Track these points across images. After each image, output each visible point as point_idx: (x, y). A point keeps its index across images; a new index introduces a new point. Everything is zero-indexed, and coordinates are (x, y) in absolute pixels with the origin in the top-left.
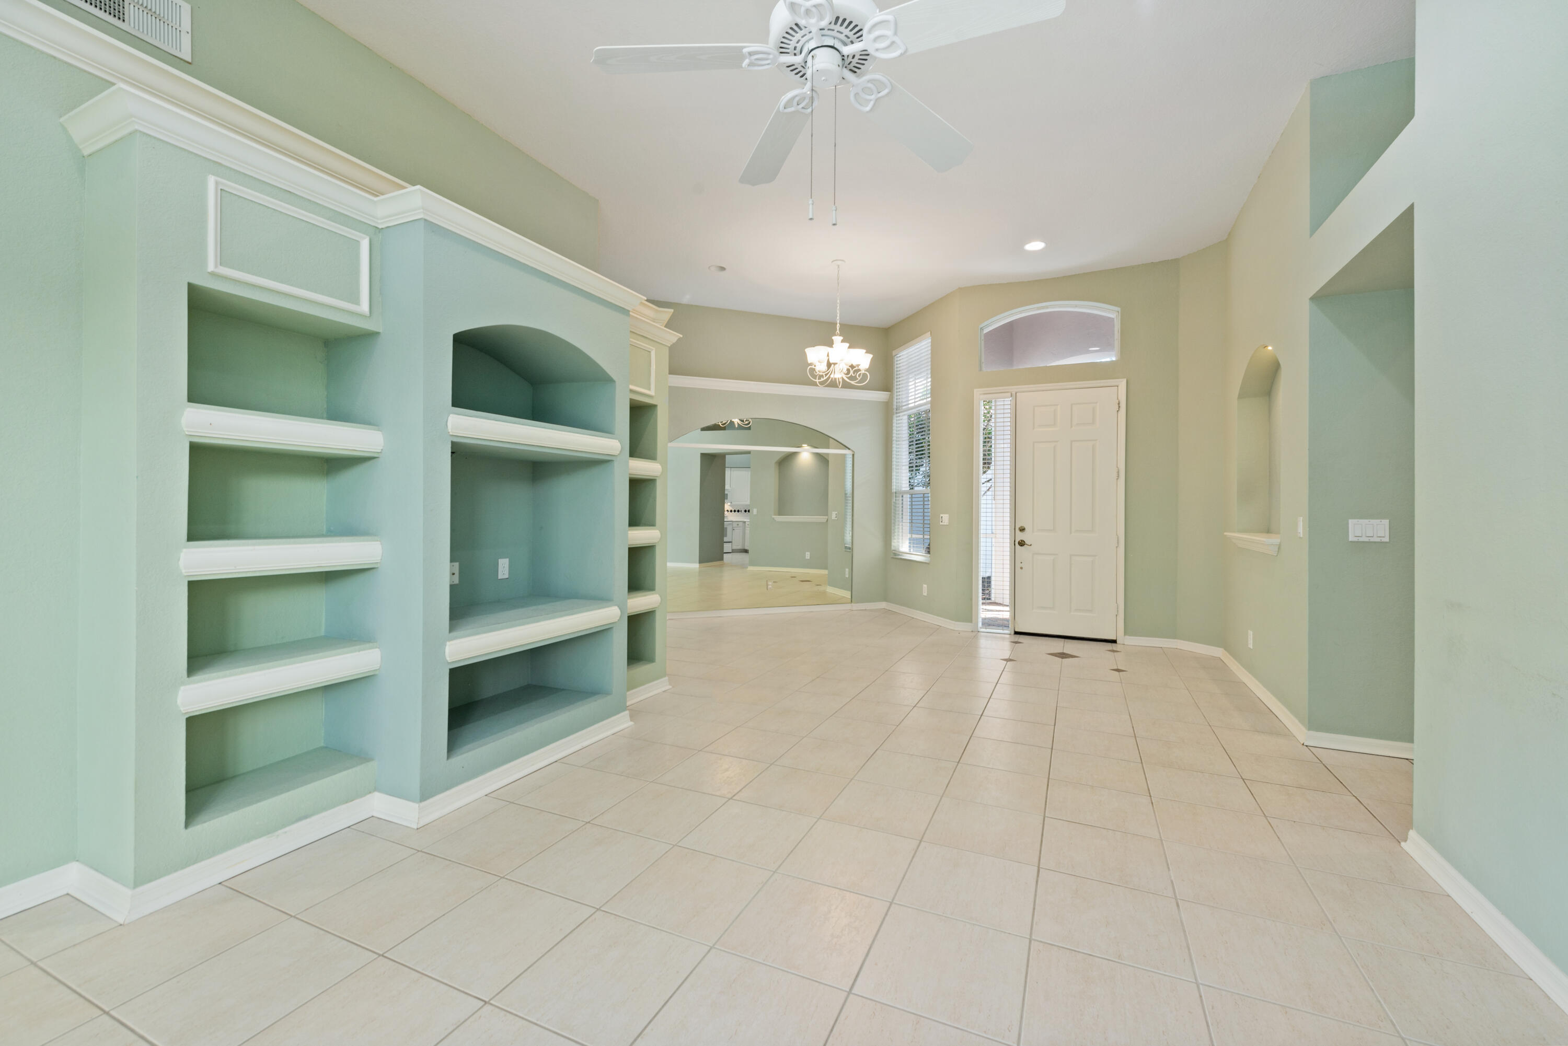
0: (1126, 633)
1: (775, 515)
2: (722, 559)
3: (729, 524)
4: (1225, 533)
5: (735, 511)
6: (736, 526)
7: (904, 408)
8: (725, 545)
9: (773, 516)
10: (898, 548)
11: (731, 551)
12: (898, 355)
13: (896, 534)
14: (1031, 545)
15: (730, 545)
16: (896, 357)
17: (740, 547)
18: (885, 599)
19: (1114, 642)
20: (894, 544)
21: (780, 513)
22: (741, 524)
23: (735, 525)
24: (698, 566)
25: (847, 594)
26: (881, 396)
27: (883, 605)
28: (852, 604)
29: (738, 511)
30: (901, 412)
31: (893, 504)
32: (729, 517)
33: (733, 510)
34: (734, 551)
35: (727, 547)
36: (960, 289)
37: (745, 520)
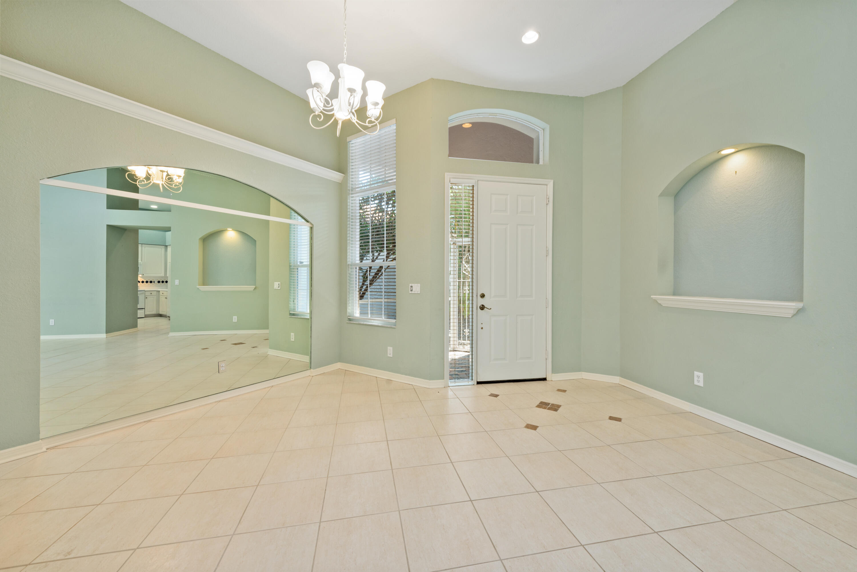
0: (554, 371)
1: (199, 285)
2: (135, 326)
3: (142, 293)
4: (652, 296)
5: (147, 282)
6: (150, 294)
7: (357, 190)
8: (139, 312)
9: (198, 287)
10: (353, 314)
11: (144, 317)
12: (352, 142)
13: (350, 301)
14: (491, 309)
15: (143, 311)
16: (350, 143)
17: (154, 312)
18: (340, 359)
19: (544, 379)
20: (349, 310)
21: (204, 284)
22: (154, 293)
23: (148, 294)
24: (105, 337)
25: (306, 359)
26: (335, 176)
27: (339, 366)
28: (312, 370)
29: (151, 282)
30: (355, 193)
31: (348, 275)
32: (141, 287)
33: (145, 281)
34: (146, 316)
35: (140, 313)
36: (432, 80)
37: (159, 290)
